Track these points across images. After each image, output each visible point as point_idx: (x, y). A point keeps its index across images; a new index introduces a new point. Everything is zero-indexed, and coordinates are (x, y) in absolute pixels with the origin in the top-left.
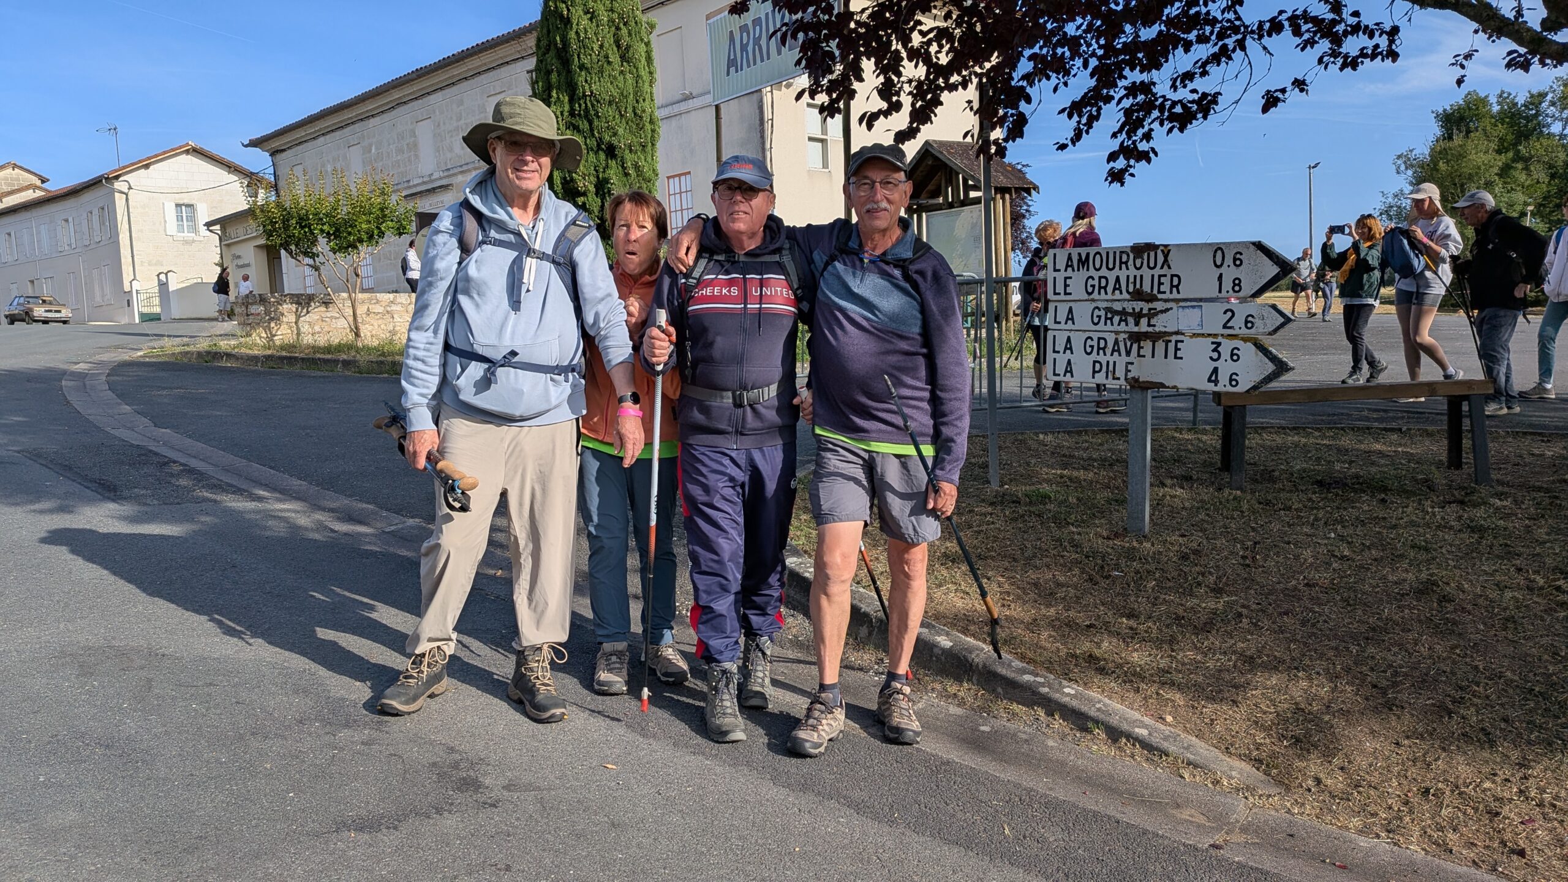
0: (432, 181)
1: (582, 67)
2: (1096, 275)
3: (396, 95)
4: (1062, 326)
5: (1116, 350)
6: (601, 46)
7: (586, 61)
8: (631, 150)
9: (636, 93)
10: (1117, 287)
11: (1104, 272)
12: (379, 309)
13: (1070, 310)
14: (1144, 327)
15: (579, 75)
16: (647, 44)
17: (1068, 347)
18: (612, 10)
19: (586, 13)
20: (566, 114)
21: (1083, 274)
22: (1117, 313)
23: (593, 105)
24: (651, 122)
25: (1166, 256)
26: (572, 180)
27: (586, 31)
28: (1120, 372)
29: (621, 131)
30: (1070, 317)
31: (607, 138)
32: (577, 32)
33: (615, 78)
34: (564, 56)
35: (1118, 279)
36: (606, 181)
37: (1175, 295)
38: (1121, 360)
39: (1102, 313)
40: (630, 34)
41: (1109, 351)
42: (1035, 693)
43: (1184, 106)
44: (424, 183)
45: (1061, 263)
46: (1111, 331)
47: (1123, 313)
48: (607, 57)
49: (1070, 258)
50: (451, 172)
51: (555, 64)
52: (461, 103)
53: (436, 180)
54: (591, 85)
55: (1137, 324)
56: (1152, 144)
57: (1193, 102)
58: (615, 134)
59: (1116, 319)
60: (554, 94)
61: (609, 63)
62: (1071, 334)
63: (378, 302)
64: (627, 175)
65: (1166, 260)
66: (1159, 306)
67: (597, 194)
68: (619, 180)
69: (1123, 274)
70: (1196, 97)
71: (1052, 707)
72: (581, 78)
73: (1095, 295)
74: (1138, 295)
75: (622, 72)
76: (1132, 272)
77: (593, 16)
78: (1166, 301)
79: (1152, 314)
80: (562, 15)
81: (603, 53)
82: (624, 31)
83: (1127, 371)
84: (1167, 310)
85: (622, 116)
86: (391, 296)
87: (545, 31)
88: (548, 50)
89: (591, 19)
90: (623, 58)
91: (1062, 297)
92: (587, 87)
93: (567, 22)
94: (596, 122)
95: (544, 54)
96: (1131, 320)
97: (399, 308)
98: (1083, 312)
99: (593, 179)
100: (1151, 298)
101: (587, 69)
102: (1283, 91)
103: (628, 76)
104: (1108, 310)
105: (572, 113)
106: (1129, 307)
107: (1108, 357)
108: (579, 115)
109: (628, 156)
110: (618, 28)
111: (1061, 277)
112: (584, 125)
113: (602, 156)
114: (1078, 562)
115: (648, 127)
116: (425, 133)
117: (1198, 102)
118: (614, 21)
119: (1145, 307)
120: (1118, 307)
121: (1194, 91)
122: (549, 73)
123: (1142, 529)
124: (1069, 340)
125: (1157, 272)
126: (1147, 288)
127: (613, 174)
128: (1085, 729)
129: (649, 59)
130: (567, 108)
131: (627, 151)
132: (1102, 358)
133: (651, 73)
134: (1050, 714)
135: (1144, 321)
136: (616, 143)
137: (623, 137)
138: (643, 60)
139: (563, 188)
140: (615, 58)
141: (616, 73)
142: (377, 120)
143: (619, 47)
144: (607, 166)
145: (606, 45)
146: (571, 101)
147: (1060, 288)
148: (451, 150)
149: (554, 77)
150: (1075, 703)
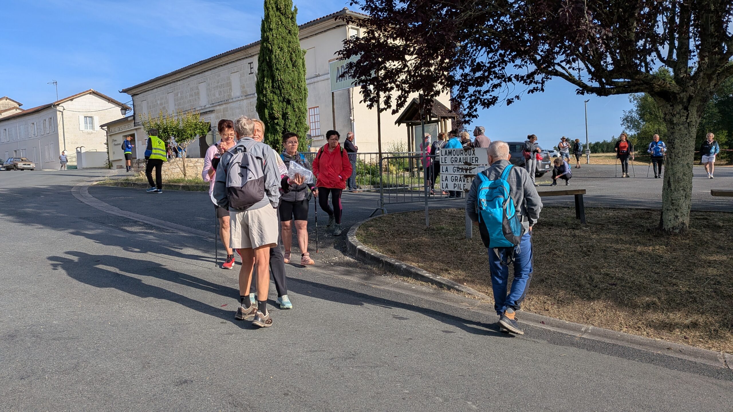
0: (205, 109)
1: (277, 69)
2: (454, 157)
3: (190, 72)
4: (444, 173)
5: (460, 180)
6: (285, 61)
7: (279, 67)
8: (296, 102)
9: (298, 79)
10: (460, 161)
11: (456, 156)
12: (192, 165)
13: (447, 168)
14: (468, 173)
15: (276, 72)
16: (303, 59)
17: (446, 179)
18: (289, 47)
19: (279, 48)
20: (270, 87)
21: (450, 157)
22: (460, 169)
23: (281, 84)
24: (305, 90)
25: (474, 151)
26: (273, 113)
27: (279, 56)
28: (462, 187)
29: (292, 94)
30: (447, 170)
31: (287, 97)
32: (275, 56)
33: (290, 73)
34: (270, 65)
35: (460, 158)
36: (287, 113)
37: (477, 163)
38: (462, 183)
39: (456, 169)
40: (296, 56)
41: (458, 181)
42: (429, 278)
43: (488, 100)
44: (202, 109)
45: (444, 153)
46: (459, 174)
47: (462, 169)
48: (287, 65)
49: (446, 151)
50: (214, 105)
51: (266, 68)
52: (219, 76)
53: (207, 108)
54: (280, 76)
55: (466, 172)
56: (477, 113)
57: (491, 99)
58: (290, 95)
59: (460, 171)
60: (266, 79)
61: (288, 67)
62: (447, 176)
63: (191, 162)
64: (295, 111)
65: (474, 153)
66: (472, 167)
67: (283, 119)
68: (292, 113)
69: (462, 157)
70: (492, 97)
71: (433, 282)
72: (277, 73)
73: (454, 163)
74: (466, 163)
75: (293, 71)
76: (464, 156)
77: (281, 49)
78: (474, 165)
79: (471, 169)
80: (269, 49)
81: (285, 64)
82: (294, 55)
83: (464, 187)
84: (475, 168)
85: (293, 88)
86: (196, 159)
87: (262, 54)
88: (263, 61)
89: (281, 50)
90: (293, 65)
91: (444, 164)
92: (279, 77)
93: (271, 51)
94: (283, 91)
95: (261, 64)
96: (464, 171)
97: (199, 164)
98: (450, 168)
99: (281, 113)
100: (470, 164)
101: (279, 70)
102: (513, 99)
103: (295, 72)
104: (458, 168)
105: (273, 87)
106: (464, 167)
107: (458, 183)
108: (276, 88)
109: (296, 104)
110: (291, 54)
111: (443, 157)
112: (278, 92)
113: (285, 104)
114: (448, 246)
115: (303, 92)
116: (203, 88)
117: (492, 99)
118: (289, 51)
119: (468, 167)
120: (460, 167)
121: (491, 95)
122: (263, 71)
123: (470, 237)
124: (446, 177)
125: (471, 156)
126: (469, 161)
127: (289, 111)
128: (441, 287)
129: (303, 65)
130: (271, 85)
131: (295, 102)
132: (456, 183)
133: (304, 71)
134: (432, 284)
135: (468, 171)
136: (290, 98)
137: (294, 96)
138: (301, 66)
139: (269, 116)
140: (290, 65)
141: (290, 71)
142: (181, 82)
143: (292, 61)
144: (287, 108)
145: (287, 60)
146: (273, 82)
147: (443, 161)
148: (214, 96)
149: (265, 72)
150: (439, 280)
